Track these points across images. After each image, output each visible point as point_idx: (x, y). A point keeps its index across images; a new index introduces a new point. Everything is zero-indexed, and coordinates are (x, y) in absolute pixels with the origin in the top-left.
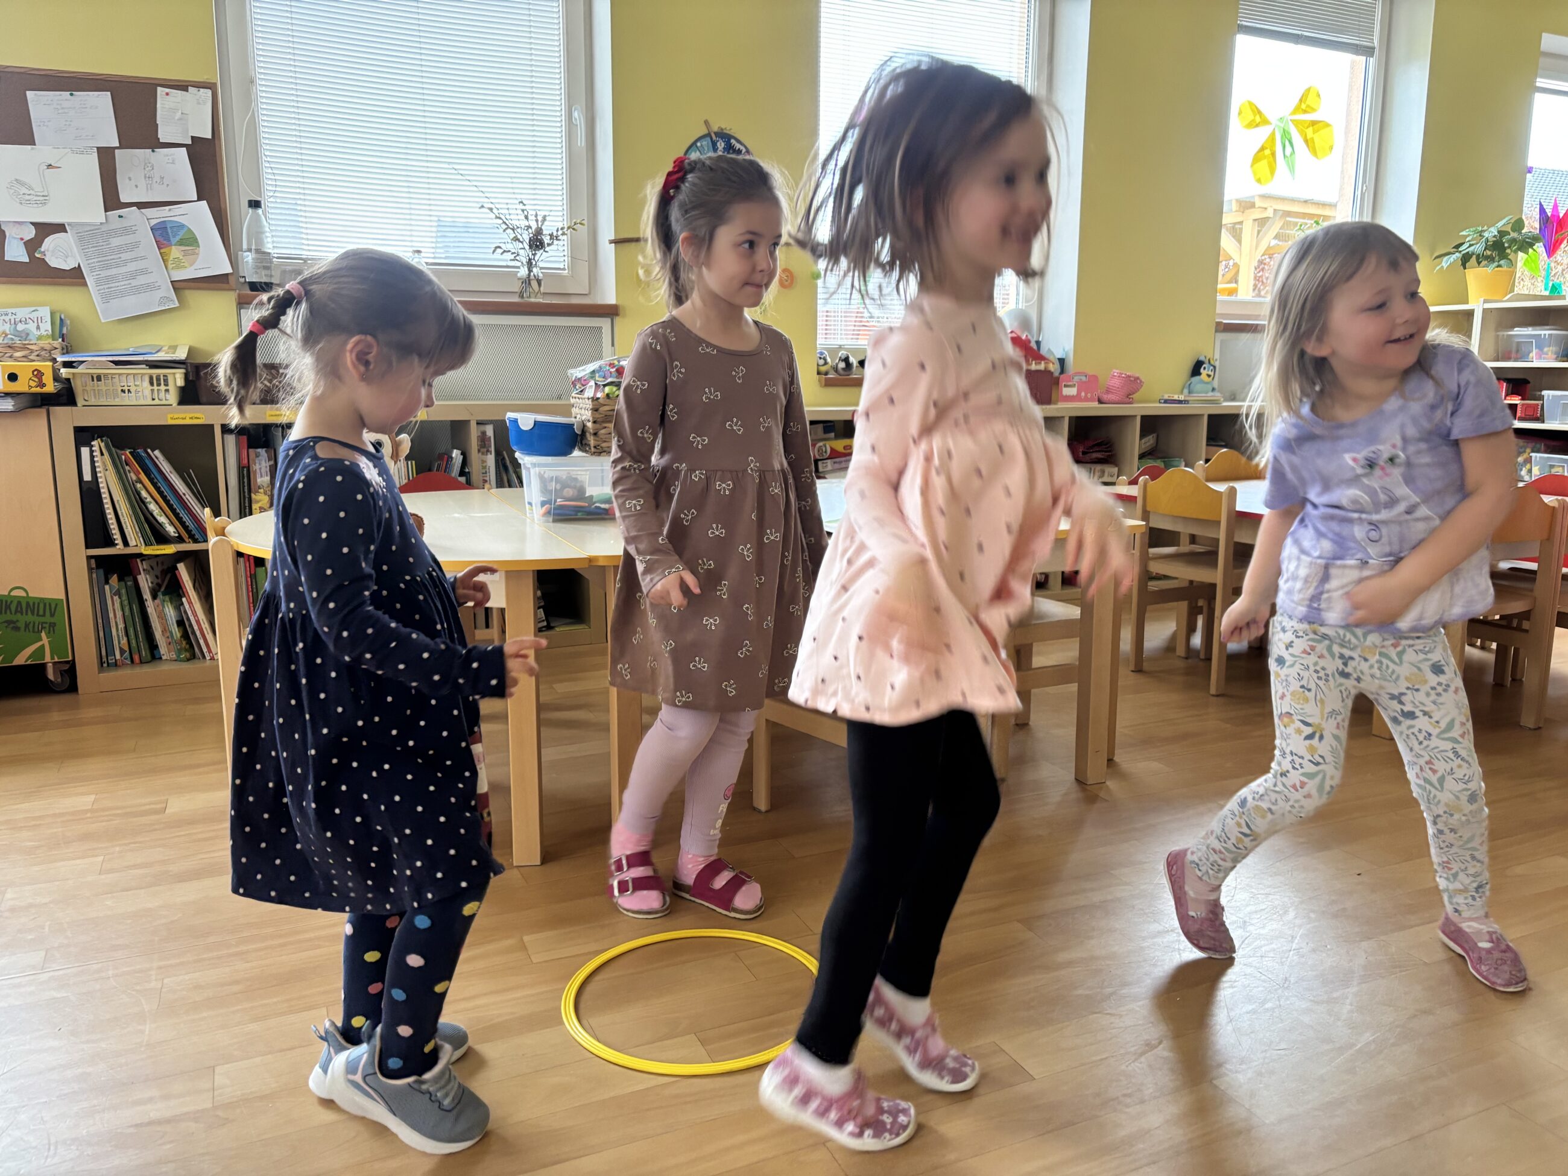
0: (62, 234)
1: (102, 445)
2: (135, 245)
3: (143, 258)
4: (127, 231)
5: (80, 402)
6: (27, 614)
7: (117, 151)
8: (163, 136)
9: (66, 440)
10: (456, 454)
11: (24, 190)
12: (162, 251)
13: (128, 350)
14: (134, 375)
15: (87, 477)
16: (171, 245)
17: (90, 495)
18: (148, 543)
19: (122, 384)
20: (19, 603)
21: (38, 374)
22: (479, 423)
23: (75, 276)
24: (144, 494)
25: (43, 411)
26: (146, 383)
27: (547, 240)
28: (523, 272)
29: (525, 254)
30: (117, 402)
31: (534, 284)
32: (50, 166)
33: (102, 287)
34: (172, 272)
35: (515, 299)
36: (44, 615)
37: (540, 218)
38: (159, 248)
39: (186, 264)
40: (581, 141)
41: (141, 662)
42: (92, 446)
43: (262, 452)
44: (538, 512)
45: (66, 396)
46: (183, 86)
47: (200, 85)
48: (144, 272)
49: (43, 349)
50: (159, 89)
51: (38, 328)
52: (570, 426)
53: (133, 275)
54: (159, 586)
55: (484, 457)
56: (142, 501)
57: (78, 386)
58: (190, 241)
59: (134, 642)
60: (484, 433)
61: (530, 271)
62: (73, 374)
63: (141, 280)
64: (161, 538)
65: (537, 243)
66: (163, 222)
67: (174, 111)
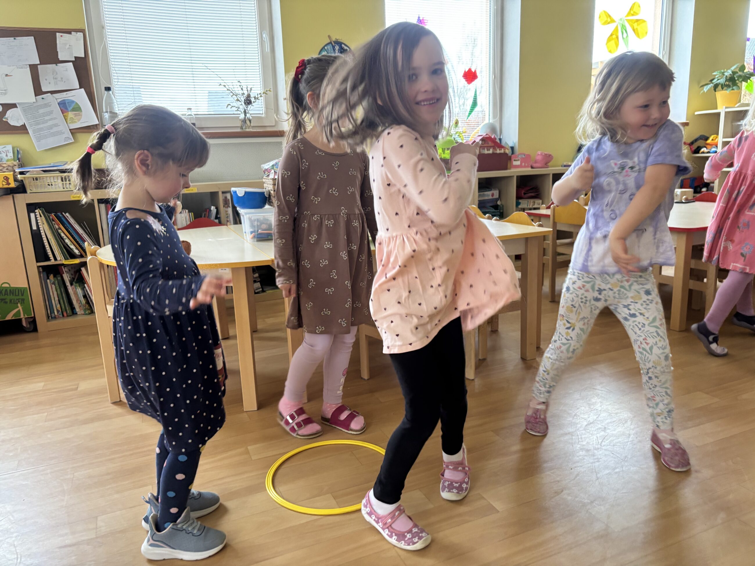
0: (15, 109)
1: (40, 212)
2: (51, 112)
3: (55, 119)
4: (46, 105)
5: (28, 191)
6: (10, 295)
7: (39, 66)
8: (61, 57)
9: (23, 211)
10: (213, 208)
12: (64, 114)
13: (50, 164)
14: (54, 177)
15: (34, 228)
16: (68, 111)
17: (36, 236)
18: (66, 259)
19: (48, 181)
20: (6, 290)
21: (7, 179)
22: (223, 193)
23: (23, 129)
24: (62, 235)
25: (10, 196)
26: (60, 180)
27: (253, 100)
28: (242, 116)
29: (242, 107)
30: (46, 190)
31: (248, 122)
32: (7, 75)
33: (35, 134)
34: (70, 125)
35: (239, 130)
36: (18, 295)
37: (249, 89)
38: (63, 113)
39: (76, 121)
40: (268, 49)
41: (67, 316)
42: (36, 212)
44: (249, 237)
45: (21, 189)
46: (69, 32)
47: (77, 31)
48: (56, 125)
49: (9, 166)
50: (57, 34)
51: (7, 155)
52: (263, 193)
53: (51, 128)
54: (74, 279)
55: (227, 209)
56: (62, 238)
57: (26, 183)
58: (77, 109)
59: (63, 306)
60: (226, 197)
61: (245, 115)
62: (24, 178)
63: (55, 129)
64: (72, 256)
65: (248, 102)
66: (64, 100)
67: (66, 44)
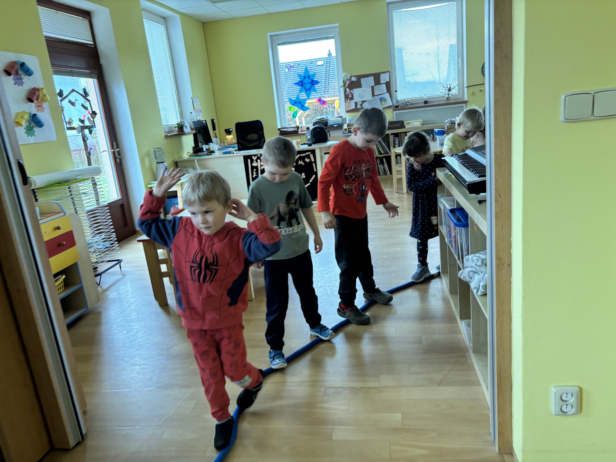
0: (366, 102)
2: (377, 102)
3: (378, 105)
4: (376, 100)
7: (374, 86)
8: (382, 82)
11: (360, 96)
12: (381, 103)
16: (383, 101)
18: (379, 155)
24: (379, 146)
27: (452, 89)
29: (447, 92)
32: (364, 91)
34: (382, 106)
35: (445, 102)
37: (450, 85)
40: (460, 65)
43: (397, 138)
46: (384, 73)
47: (387, 72)
50: (381, 74)
52: (444, 131)
56: (378, 148)
58: (385, 100)
61: (448, 96)
64: (381, 154)
65: (450, 90)
66: (381, 98)
67: (383, 77)
